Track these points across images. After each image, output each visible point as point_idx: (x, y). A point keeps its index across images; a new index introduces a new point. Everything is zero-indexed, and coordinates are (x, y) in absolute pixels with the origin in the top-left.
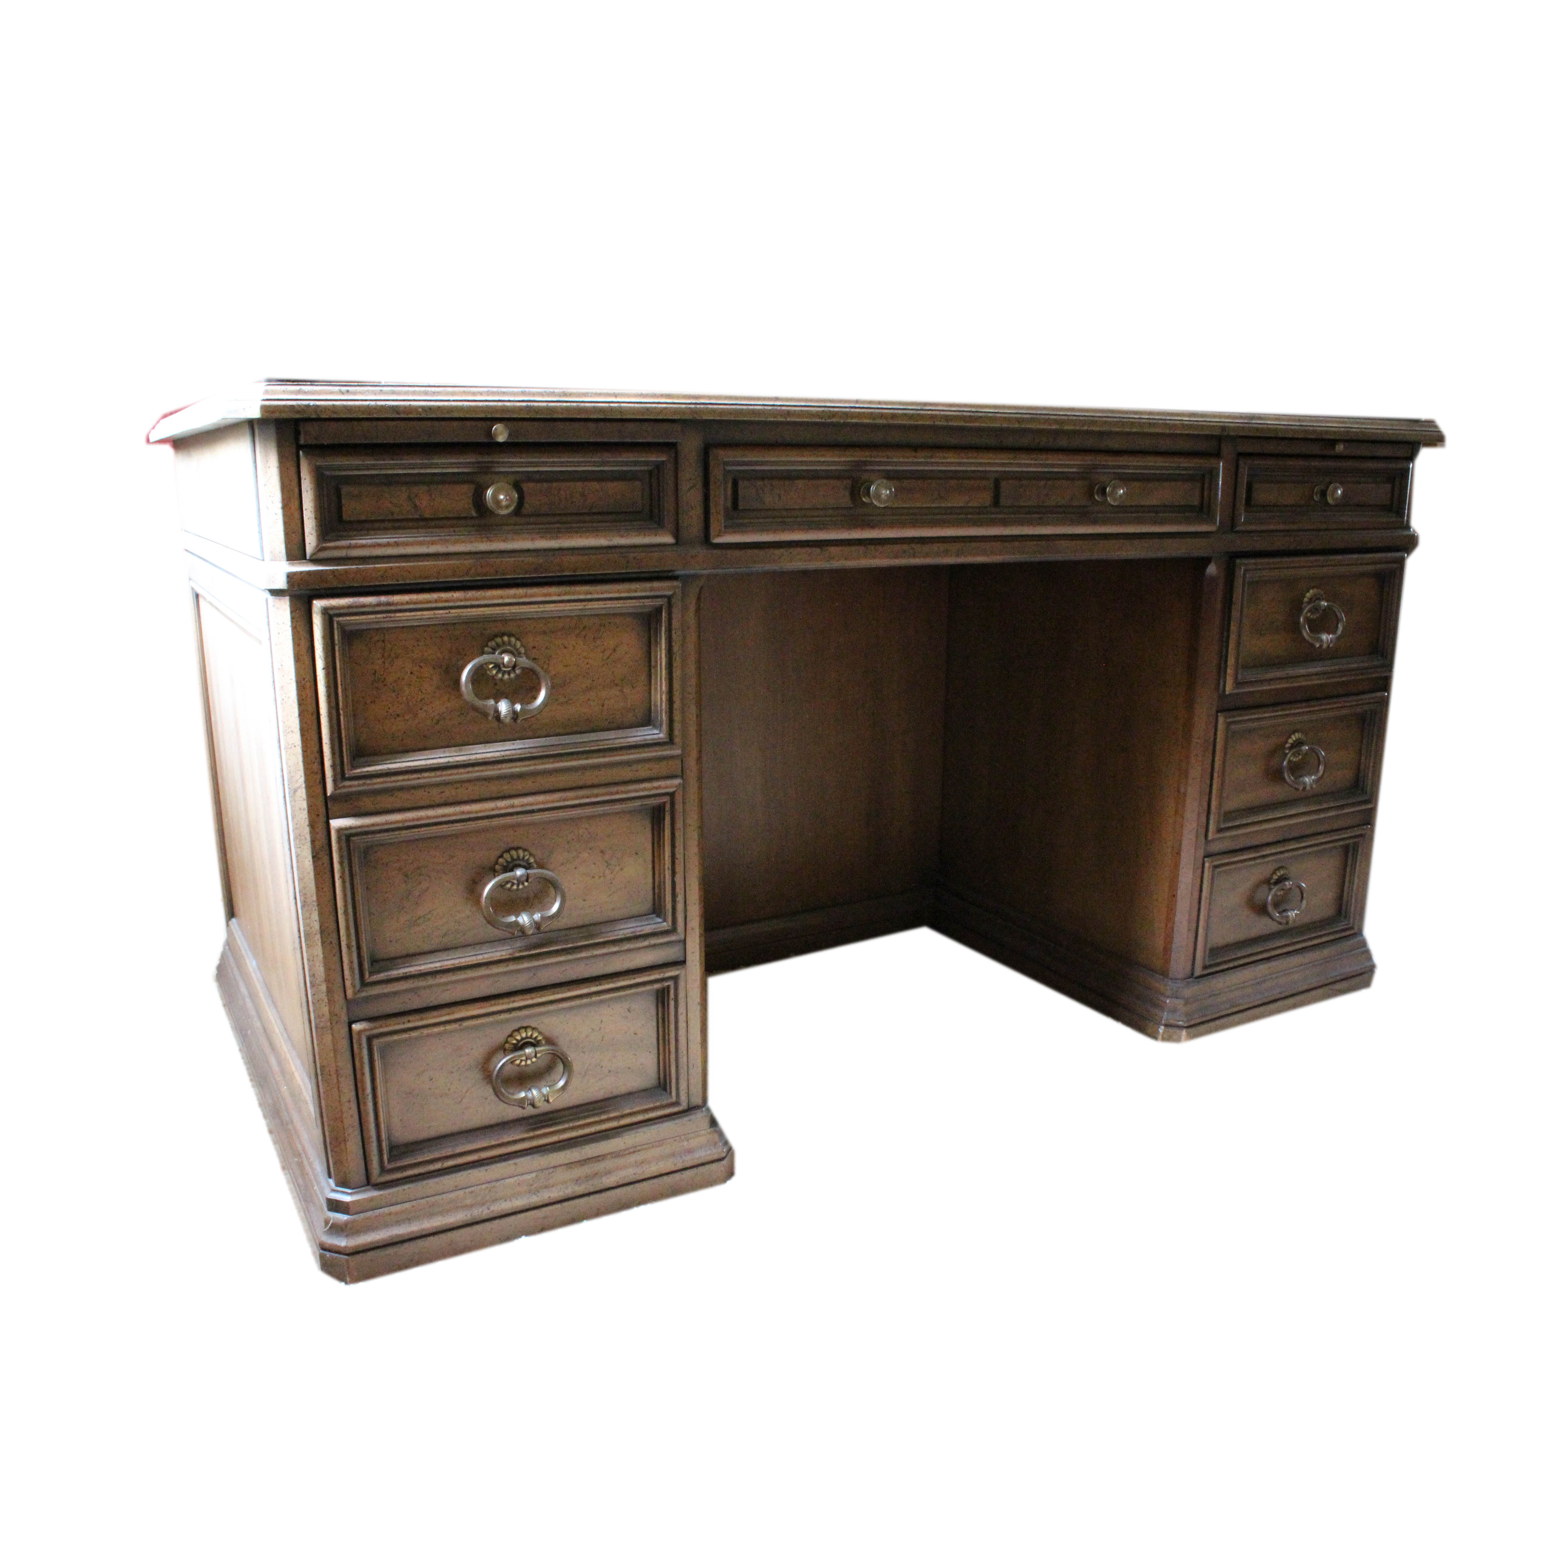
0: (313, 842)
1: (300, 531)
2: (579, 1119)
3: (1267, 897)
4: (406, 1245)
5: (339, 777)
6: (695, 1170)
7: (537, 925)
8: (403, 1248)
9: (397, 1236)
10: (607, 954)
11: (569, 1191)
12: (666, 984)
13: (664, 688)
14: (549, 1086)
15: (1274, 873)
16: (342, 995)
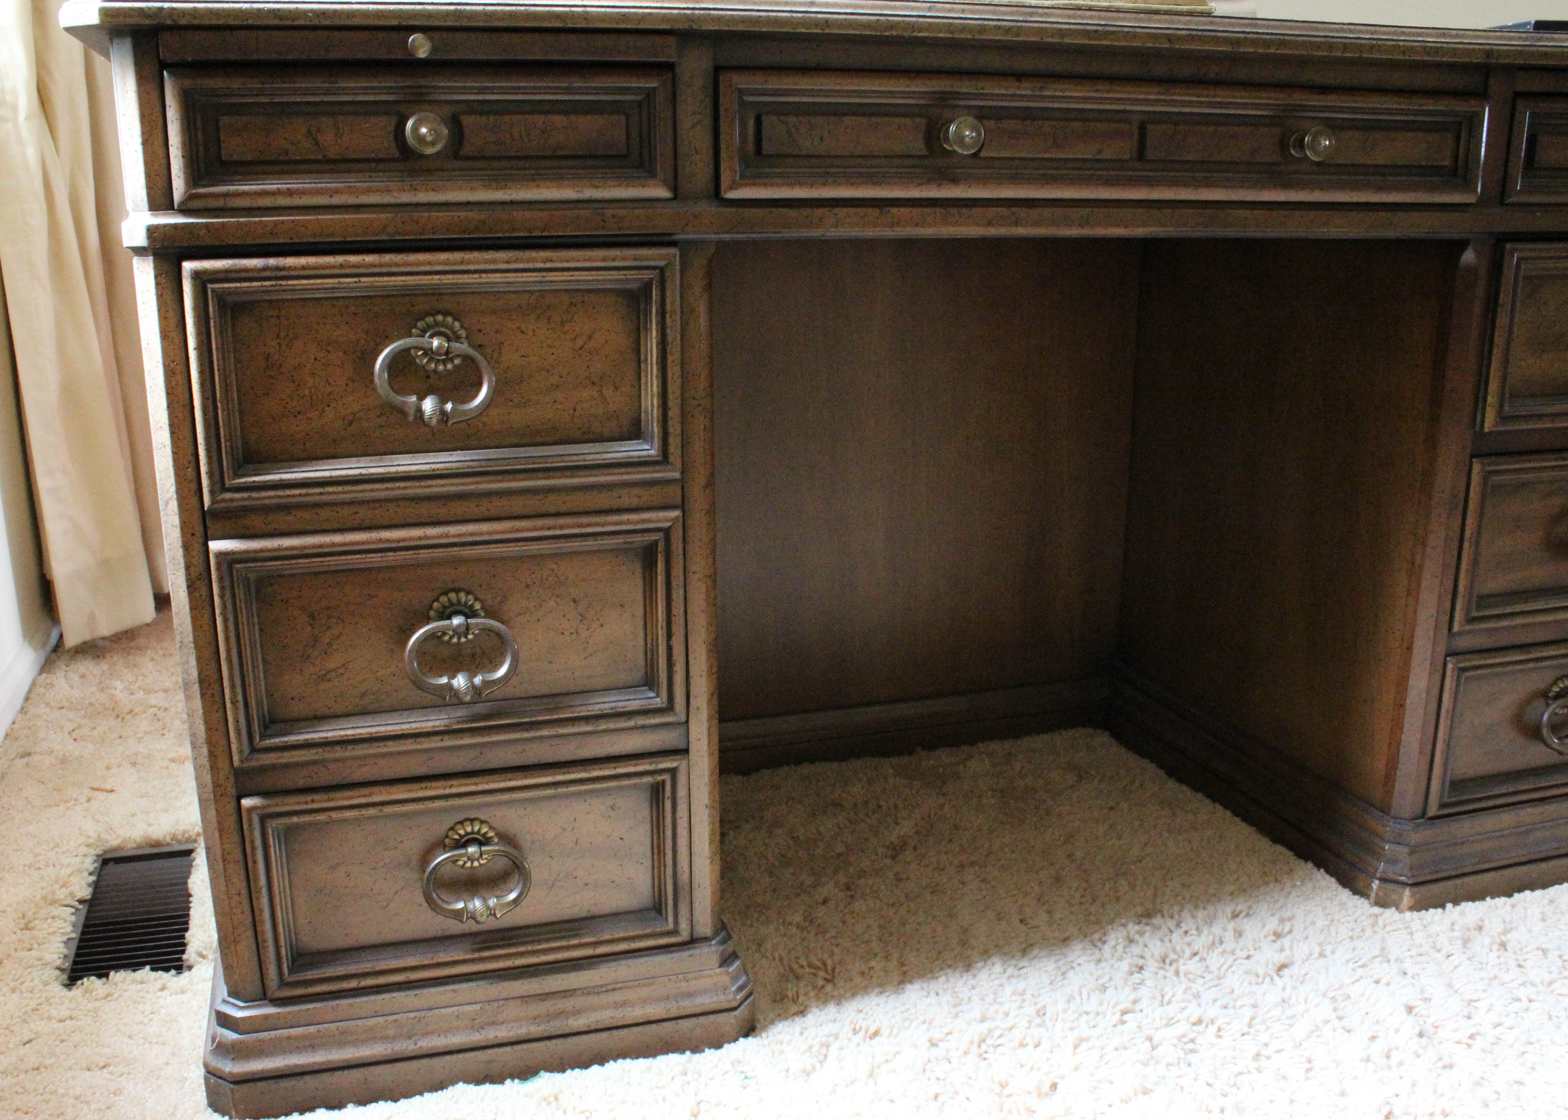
0: (187, 568)
1: (165, 172)
2: (539, 942)
3: (1542, 715)
4: (308, 1078)
5: (218, 487)
6: (694, 1021)
7: (476, 691)
8: (302, 1082)
9: (296, 1066)
10: (579, 734)
11: (523, 1030)
12: (659, 778)
13: (655, 389)
14: (497, 897)
15: (1555, 683)
16: (228, 762)
